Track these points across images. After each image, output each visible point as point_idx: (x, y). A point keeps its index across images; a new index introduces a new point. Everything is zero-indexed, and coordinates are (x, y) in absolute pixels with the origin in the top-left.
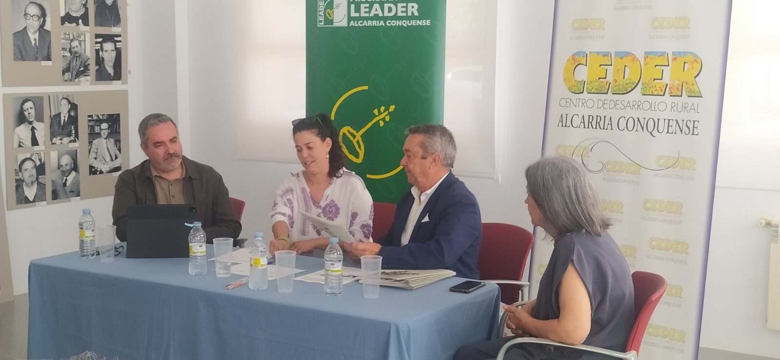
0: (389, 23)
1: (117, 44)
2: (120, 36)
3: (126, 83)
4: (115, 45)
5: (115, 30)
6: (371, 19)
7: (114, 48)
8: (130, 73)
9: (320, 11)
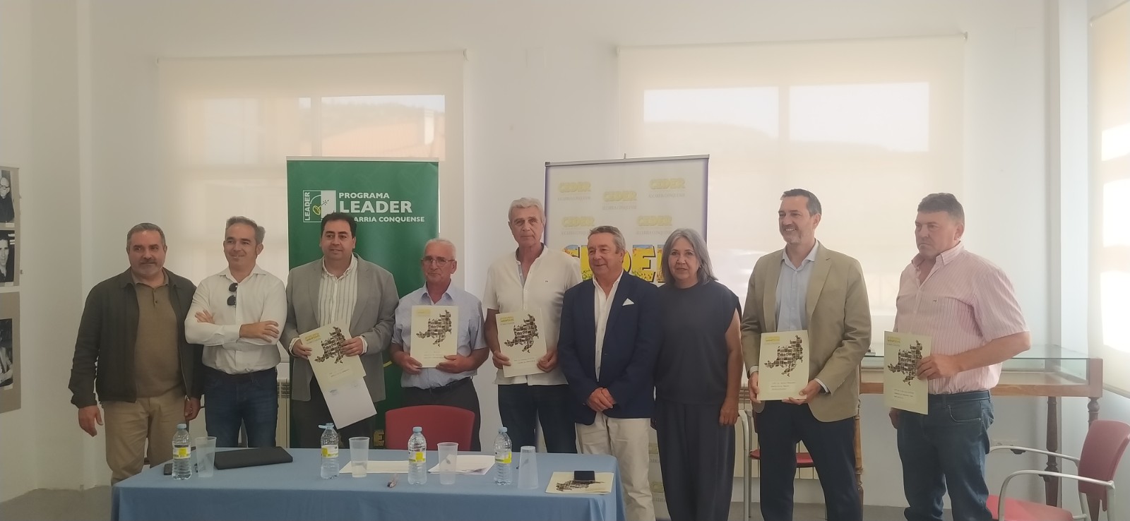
0: (382, 219)
1: (11, 241)
2: (12, 232)
3: (17, 284)
4: (9, 243)
5: (8, 226)
6: (363, 215)
7: (6, 246)
8: (21, 273)
9: (305, 207)
